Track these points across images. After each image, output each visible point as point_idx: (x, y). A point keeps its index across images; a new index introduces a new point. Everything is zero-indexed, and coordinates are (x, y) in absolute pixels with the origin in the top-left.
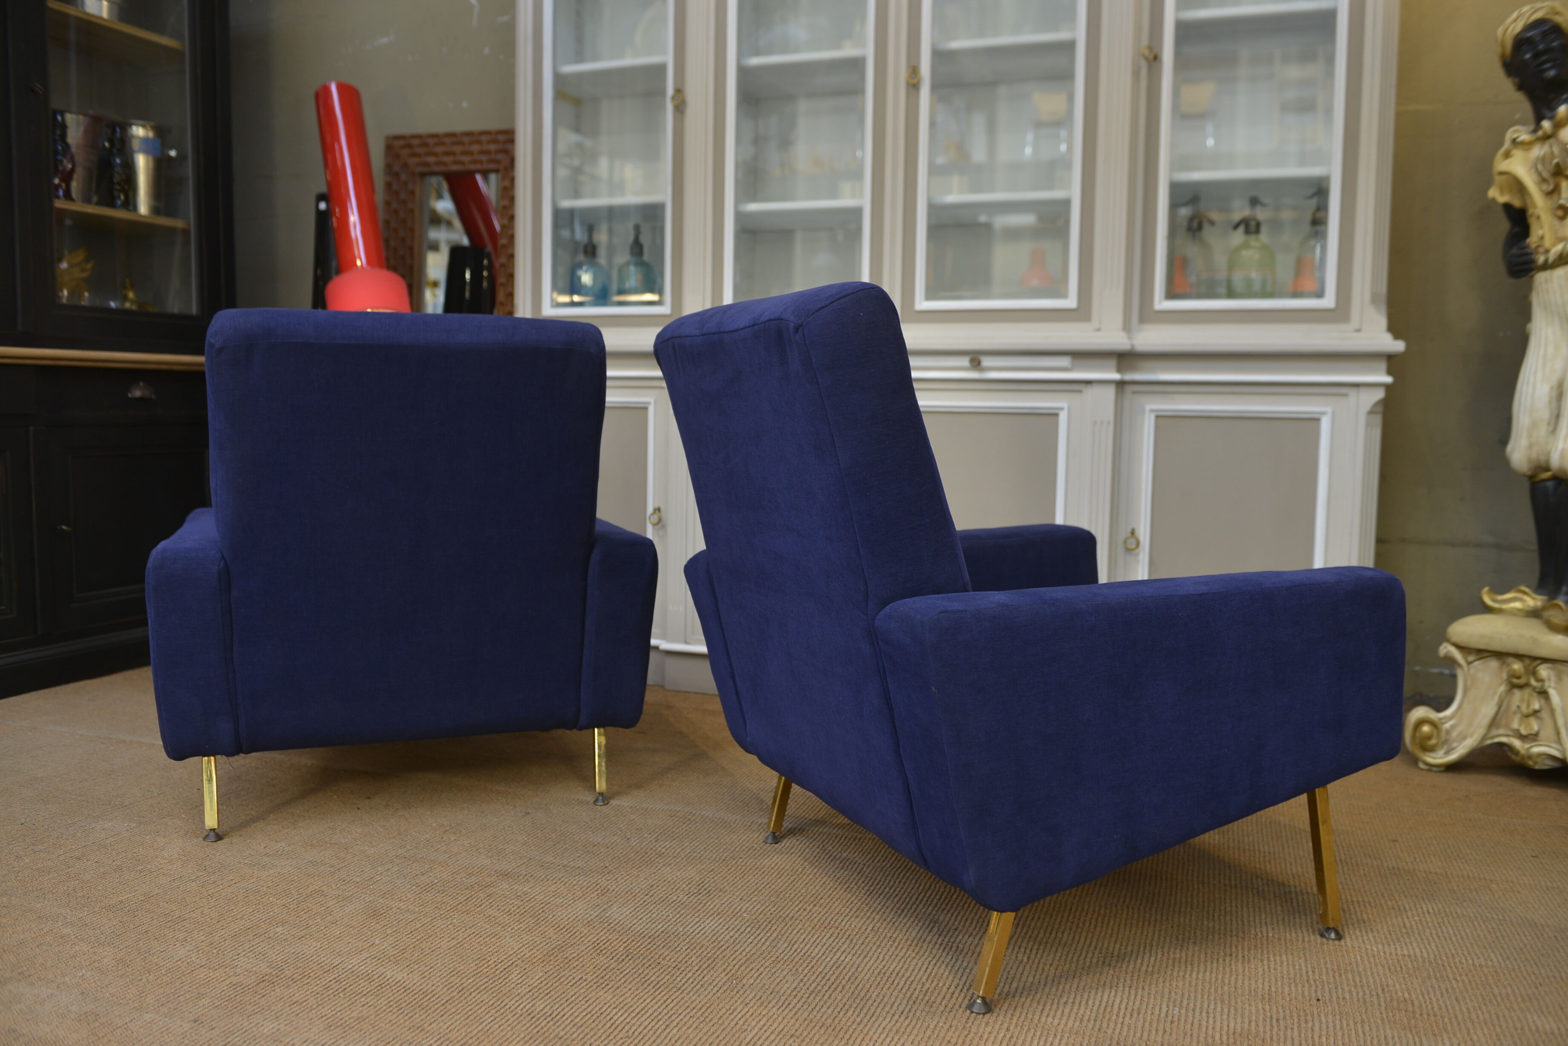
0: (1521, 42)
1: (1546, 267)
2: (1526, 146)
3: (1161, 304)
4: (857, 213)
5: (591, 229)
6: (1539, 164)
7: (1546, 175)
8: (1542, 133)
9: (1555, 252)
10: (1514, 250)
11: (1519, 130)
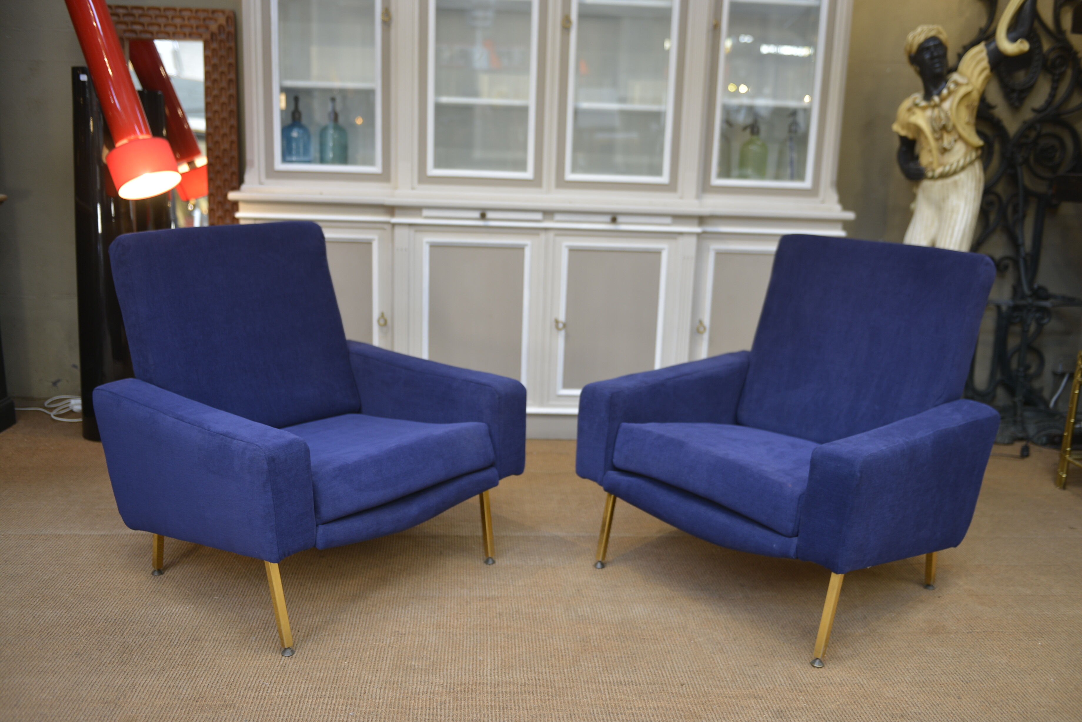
0: (923, 48)
1: (933, 178)
2: (924, 109)
3: (716, 181)
4: (524, 110)
5: (296, 99)
6: (932, 121)
7: (937, 128)
8: (932, 103)
9: (939, 171)
10: (912, 165)
11: (918, 97)
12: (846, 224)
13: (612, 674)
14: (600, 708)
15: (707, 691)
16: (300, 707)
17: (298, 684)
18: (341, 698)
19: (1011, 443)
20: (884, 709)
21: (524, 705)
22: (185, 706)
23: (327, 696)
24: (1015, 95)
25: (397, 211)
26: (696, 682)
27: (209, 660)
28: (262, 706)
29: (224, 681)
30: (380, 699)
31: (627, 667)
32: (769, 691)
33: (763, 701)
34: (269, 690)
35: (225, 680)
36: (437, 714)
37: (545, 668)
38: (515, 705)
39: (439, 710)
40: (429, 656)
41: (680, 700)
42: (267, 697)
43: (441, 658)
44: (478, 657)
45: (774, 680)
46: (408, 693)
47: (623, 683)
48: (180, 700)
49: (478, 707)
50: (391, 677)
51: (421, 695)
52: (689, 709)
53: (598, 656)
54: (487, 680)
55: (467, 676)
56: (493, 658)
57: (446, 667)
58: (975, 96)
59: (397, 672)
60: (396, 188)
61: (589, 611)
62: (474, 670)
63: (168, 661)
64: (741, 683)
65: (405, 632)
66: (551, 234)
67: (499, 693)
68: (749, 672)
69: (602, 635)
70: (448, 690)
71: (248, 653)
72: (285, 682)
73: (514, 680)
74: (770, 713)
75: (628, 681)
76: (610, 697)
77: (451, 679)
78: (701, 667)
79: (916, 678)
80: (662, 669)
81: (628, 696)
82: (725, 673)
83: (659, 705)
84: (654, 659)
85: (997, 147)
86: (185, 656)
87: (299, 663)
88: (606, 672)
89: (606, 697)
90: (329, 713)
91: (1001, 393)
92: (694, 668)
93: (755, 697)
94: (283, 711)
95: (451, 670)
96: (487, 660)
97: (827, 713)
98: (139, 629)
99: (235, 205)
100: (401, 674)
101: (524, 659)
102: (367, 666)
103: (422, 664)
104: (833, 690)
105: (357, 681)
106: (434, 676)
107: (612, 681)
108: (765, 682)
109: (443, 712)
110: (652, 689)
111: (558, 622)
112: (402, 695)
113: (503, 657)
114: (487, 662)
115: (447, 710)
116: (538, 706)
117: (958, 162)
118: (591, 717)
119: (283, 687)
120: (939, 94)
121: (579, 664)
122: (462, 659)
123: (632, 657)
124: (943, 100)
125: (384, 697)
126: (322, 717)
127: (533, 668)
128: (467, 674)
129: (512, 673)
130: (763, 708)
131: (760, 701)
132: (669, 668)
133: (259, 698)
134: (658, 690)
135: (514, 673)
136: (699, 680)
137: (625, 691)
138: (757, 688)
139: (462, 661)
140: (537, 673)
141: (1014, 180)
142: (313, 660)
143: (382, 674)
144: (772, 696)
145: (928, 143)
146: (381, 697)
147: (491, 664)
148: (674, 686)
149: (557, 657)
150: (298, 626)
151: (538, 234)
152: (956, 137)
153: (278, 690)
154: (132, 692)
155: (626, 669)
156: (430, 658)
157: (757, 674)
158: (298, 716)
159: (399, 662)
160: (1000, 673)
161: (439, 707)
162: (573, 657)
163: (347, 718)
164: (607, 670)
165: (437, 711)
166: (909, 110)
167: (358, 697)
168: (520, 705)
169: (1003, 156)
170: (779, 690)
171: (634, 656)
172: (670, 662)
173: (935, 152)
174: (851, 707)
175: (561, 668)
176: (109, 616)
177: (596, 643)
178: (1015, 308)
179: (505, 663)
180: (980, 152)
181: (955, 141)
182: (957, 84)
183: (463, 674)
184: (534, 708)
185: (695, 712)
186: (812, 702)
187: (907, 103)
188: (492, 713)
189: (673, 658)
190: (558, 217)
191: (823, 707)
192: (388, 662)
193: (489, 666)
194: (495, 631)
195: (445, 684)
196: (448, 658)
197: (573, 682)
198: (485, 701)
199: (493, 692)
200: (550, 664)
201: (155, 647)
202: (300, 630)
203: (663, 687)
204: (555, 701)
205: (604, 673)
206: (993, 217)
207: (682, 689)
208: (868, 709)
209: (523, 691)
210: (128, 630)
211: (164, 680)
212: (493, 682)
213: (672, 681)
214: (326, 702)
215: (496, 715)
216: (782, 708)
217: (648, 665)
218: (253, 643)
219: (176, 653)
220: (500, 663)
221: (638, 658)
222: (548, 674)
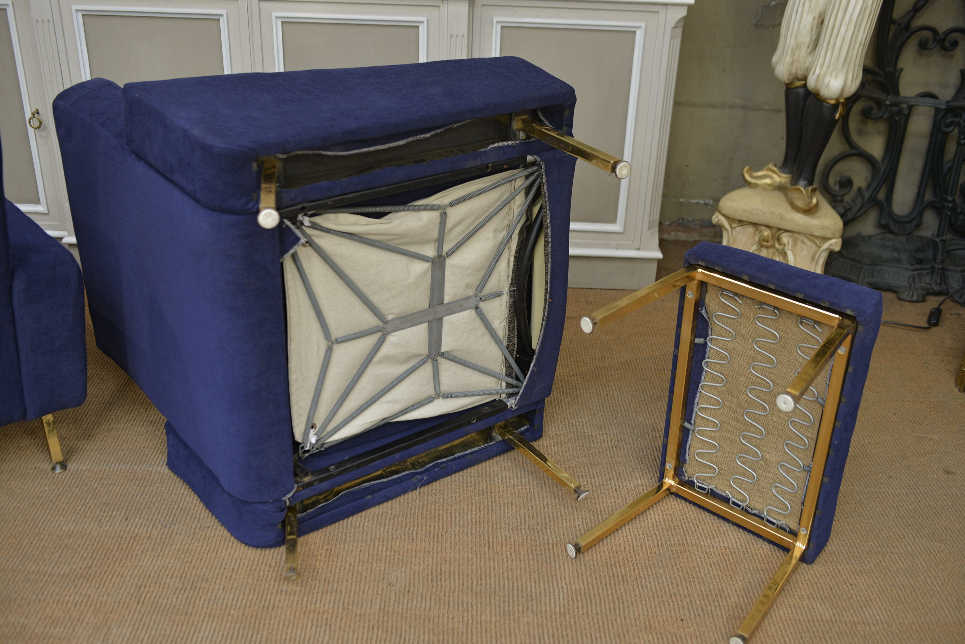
91: (929, 218)
178: (953, 109)
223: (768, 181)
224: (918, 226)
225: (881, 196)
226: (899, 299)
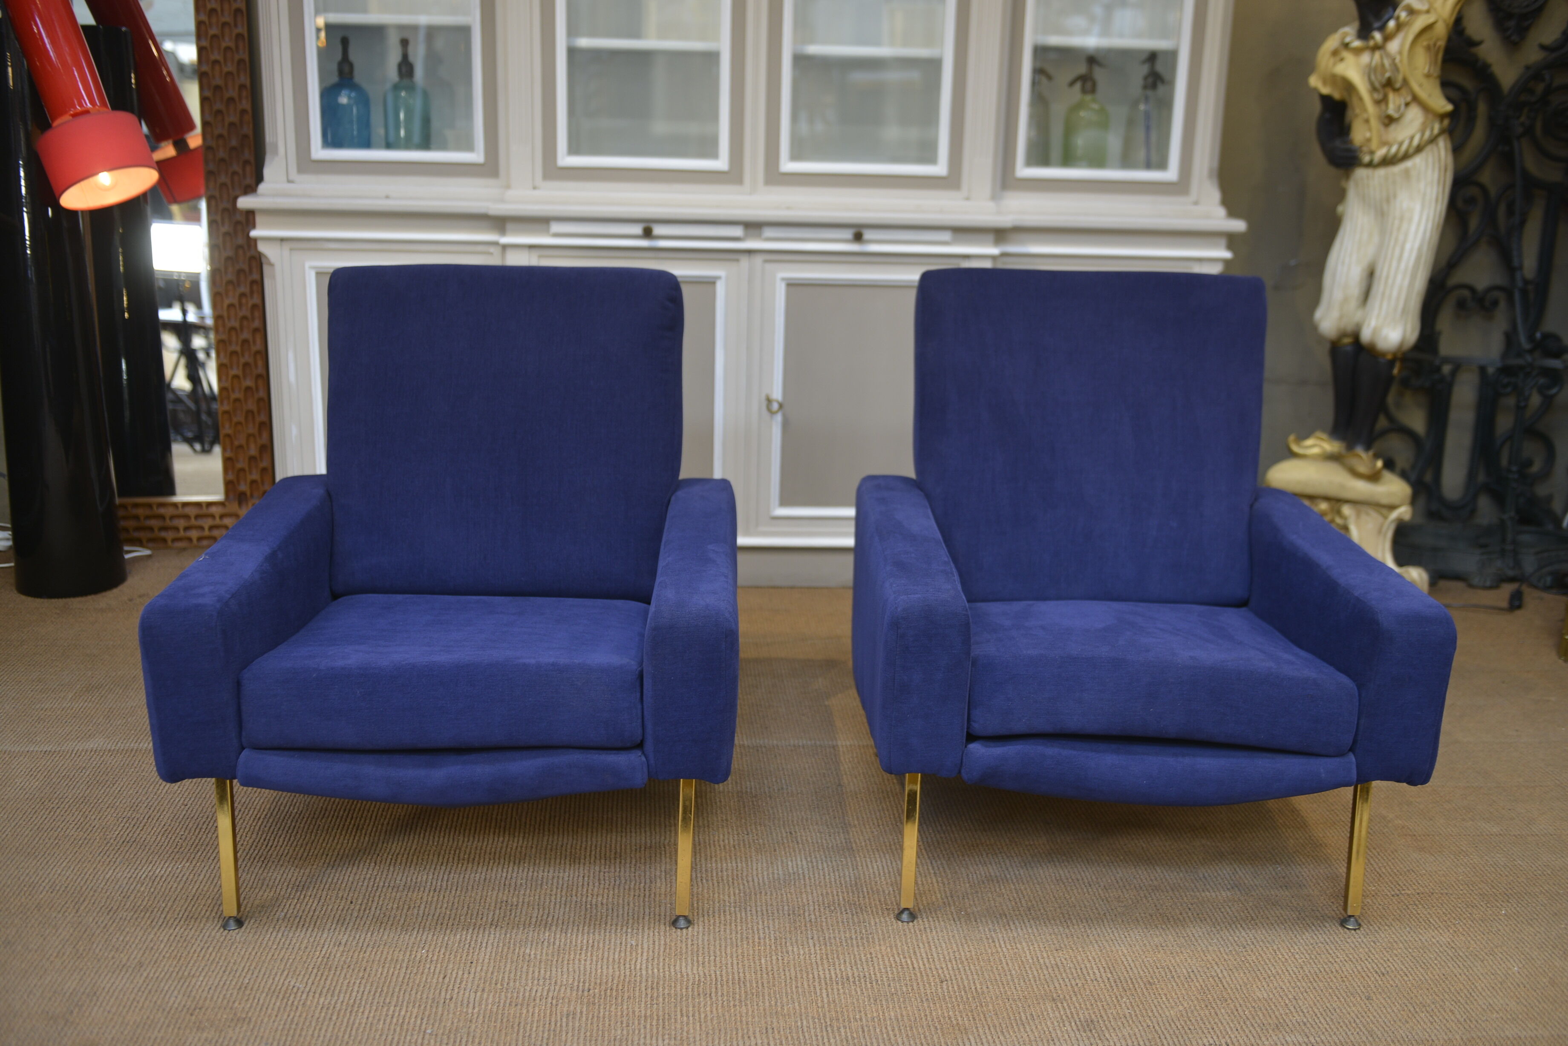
1: (1370, 165)
2: (1358, 51)
3: (1024, 171)
4: (712, 57)
5: (345, 42)
6: (1370, 71)
7: (1377, 85)
8: (1371, 43)
9: (1381, 153)
10: (1338, 143)
11: (1349, 32)
12: (1232, 240)
13: (834, 964)
14: (813, 1018)
15: (979, 990)
16: (351, 1021)
17: (348, 986)
18: (414, 1006)
19: (1495, 586)
20: (1250, 1017)
21: (697, 1014)
22: (174, 1021)
23: (393, 1003)
24: (1512, 23)
25: (509, 226)
26: (964, 977)
27: (211, 949)
28: (292, 1021)
29: (234, 983)
30: (474, 1008)
31: (859, 955)
32: (1076, 989)
33: (1065, 1005)
34: (304, 996)
35: (235, 980)
36: (561, 1031)
37: (732, 957)
38: (682, 1015)
39: (564, 1024)
40: (552, 940)
41: (938, 1005)
42: (300, 1008)
43: (571, 942)
44: (629, 940)
45: (1085, 972)
46: (517, 997)
47: (851, 980)
48: (165, 1013)
49: (625, 1019)
50: (492, 973)
51: (538, 1001)
52: (950, 1018)
53: (816, 937)
54: (641, 976)
55: (611, 971)
56: (651, 942)
57: (578, 956)
58: (1441, 30)
59: (502, 964)
60: (508, 187)
61: (805, 866)
62: (622, 961)
63: (147, 952)
64: (1034, 977)
65: (518, 902)
66: (758, 260)
67: (658, 997)
68: (1047, 961)
69: (824, 904)
70: (580, 993)
71: (272, 938)
72: (328, 982)
73: (682, 976)
74: (1073, 1024)
75: (859, 976)
76: (829, 1001)
77: (585, 975)
78: (973, 953)
79: (1305, 968)
80: (913, 957)
81: (858, 1000)
82: (1009, 962)
83: (904, 1013)
84: (901, 941)
85: (1482, 108)
86: (174, 944)
87: (351, 954)
88: (825, 961)
89: (822, 1001)
90: (395, 1030)
91: (1484, 504)
92: (963, 954)
93: (1054, 1000)
94: (324, 1028)
95: (585, 960)
96: (642, 944)
97: (1161, 1024)
98: (104, 901)
99: (249, 218)
100: (508, 969)
101: (700, 943)
102: (455, 956)
103: (542, 953)
104: (1175, 987)
105: (441, 980)
106: (559, 970)
107: (834, 976)
108: (1070, 976)
109: (570, 1028)
110: (895, 988)
111: (756, 884)
112: (508, 1002)
113: (668, 940)
114: (642, 948)
115: (577, 1025)
116: (718, 1016)
117: (1412, 138)
118: (797, 1033)
119: (325, 991)
120: (1382, 28)
121: (784, 950)
122: (604, 943)
123: (868, 938)
124: (1387, 38)
125: (480, 1005)
126: (384, 1037)
127: (712, 958)
128: (611, 967)
129: (681, 965)
130: (1064, 1017)
131: (1060, 1005)
132: (924, 955)
133: (288, 1009)
134: (904, 989)
135: (684, 964)
136: (969, 973)
137: (853, 992)
138: (1057, 985)
139: (604, 947)
140: (718, 965)
141: (1508, 161)
142: (373, 948)
143: (479, 968)
144: (1079, 997)
145: (1365, 110)
146: (477, 1005)
147: (648, 952)
148: (930, 984)
149: (751, 941)
150: (351, 895)
151: (737, 260)
152: (1409, 98)
153: (317, 995)
154: (91, 1001)
155: (858, 957)
156: (554, 943)
157: (1059, 964)
158: (346, 1037)
159: (505, 950)
160: (1436, 959)
161: (564, 1020)
162: (776, 939)
163: (423, 1038)
164: (827, 958)
165: (561, 1026)
166: (1335, 53)
167: (441, 1005)
168: (691, 1015)
169: (1492, 122)
170: (1092, 988)
171: (870, 936)
172: (926, 945)
173: (1374, 123)
174: (1199, 1015)
175: (757, 958)
176: (57, 882)
177: (813, 917)
178: (1505, 370)
179: (670, 949)
180: (1446, 122)
181: (1407, 105)
182: (1411, 12)
183: (605, 967)
184: (712, 1020)
185: (958, 1024)
186: (1141, 1006)
187: (1332, 42)
188: (645, 1028)
189: (931, 939)
190: (768, 232)
191: (1156, 1014)
192: (489, 949)
193: (645, 954)
194: (657, 899)
195: (576, 984)
196: (582, 942)
197: (774, 978)
198: (637, 1010)
199: (649, 996)
200: (740, 951)
201: (128, 929)
202: (354, 901)
203: (912, 986)
204: (744, 1007)
205: (822, 964)
206: (1474, 222)
207: (942, 988)
208: (1226, 1017)
209: (696, 993)
210: (86, 903)
211: (141, 981)
212: (650, 980)
213: (927, 975)
214: (391, 1013)
215: (651, 1030)
216: (1093, 1016)
217: (891, 950)
218: (280, 922)
219: (161, 938)
220: (662, 949)
221: (877, 940)
222: (735, 967)
223: (1316, 451)
224: (1473, 512)
225: (1428, 477)
226: (1471, 586)
